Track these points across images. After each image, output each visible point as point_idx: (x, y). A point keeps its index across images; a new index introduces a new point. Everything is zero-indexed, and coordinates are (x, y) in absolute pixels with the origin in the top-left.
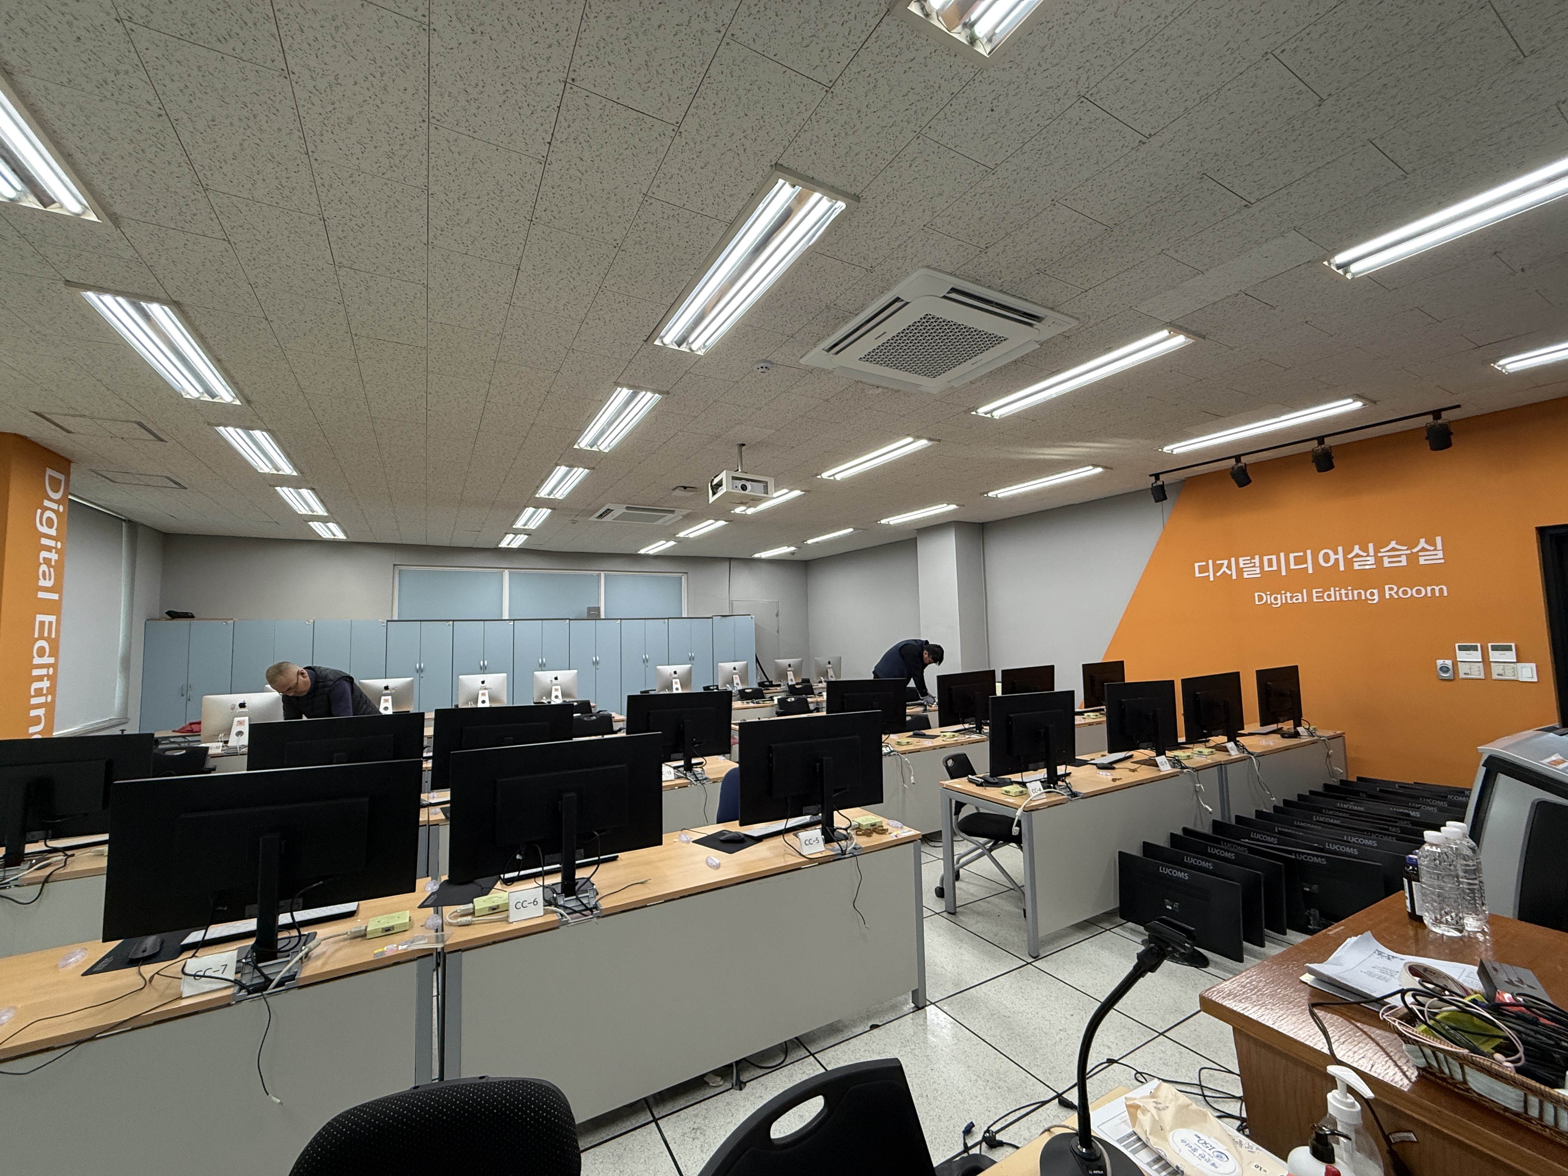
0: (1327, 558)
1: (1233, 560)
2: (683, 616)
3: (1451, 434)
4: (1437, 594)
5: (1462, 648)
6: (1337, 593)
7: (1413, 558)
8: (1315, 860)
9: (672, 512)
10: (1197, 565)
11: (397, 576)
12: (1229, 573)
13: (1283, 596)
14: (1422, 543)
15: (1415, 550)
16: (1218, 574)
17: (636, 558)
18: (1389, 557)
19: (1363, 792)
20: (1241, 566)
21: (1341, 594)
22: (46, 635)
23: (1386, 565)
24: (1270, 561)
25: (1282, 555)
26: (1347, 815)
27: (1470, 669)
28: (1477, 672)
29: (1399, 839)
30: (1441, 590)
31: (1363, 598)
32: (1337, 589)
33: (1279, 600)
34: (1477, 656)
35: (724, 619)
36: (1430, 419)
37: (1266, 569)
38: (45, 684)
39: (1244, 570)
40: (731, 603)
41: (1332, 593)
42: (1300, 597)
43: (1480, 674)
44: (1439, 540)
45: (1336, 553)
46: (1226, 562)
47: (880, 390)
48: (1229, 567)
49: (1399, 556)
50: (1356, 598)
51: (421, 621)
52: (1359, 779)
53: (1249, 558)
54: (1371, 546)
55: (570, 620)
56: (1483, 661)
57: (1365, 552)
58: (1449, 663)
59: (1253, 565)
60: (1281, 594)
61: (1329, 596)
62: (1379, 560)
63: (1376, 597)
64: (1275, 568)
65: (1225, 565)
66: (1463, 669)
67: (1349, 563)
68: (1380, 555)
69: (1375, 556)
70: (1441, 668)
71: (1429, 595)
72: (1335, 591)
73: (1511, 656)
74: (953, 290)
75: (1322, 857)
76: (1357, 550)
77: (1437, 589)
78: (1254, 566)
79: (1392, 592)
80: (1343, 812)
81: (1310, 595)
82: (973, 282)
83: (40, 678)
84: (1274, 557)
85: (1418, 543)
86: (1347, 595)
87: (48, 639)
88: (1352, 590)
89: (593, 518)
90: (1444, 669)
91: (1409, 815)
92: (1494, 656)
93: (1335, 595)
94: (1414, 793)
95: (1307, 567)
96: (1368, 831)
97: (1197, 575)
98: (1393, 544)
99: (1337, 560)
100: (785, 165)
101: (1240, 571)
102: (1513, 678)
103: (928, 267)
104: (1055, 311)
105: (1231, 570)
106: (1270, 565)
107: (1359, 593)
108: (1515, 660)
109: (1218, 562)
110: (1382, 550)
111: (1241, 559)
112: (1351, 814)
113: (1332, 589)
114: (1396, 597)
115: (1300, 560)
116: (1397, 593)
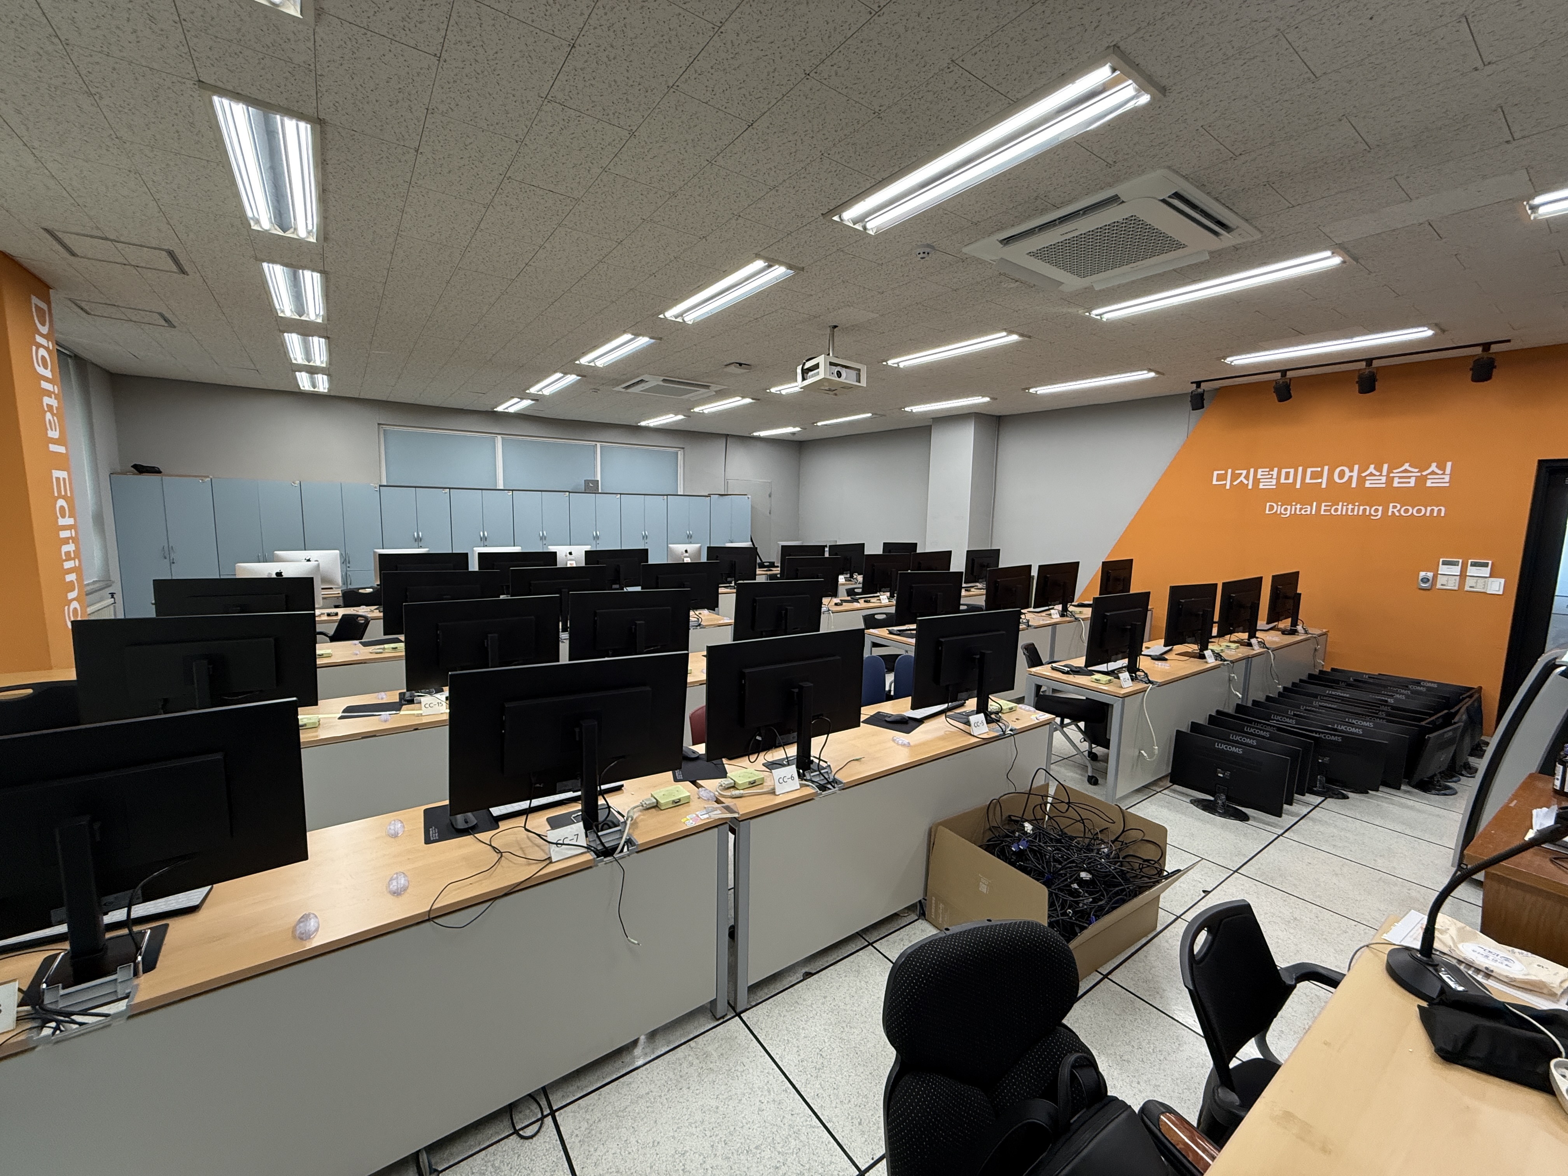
0: (1342, 475)
1: (1252, 470)
2: (679, 493)
3: (1495, 367)
4: (1435, 514)
5: (1444, 563)
6: (1345, 507)
7: (1421, 480)
8: (1333, 738)
9: (707, 387)
10: (1215, 473)
11: (382, 436)
12: (1246, 482)
13: (1293, 507)
14: (1434, 467)
15: (1424, 473)
16: (1235, 483)
17: (636, 429)
18: (1400, 477)
19: (1342, 681)
20: (1259, 476)
21: (1347, 509)
22: (63, 493)
23: (1395, 484)
24: (1288, 474)
25: (1300, 469)
26: (1340, 701)
27: (1447, 581)
28: (1453, 584)
29: (1388, 721)
30: (1440, 510)
31: (1367, 513)
32: (1345, 504)
33: (1286, 511)
34: (1456, 570)
35: (721, 498)
36: (1479, 350)
37: (1283, 481)
38: (70, 547)
39: (1261, 480)
40: (726, 483)
41: (1340, 507)
42: (1309, 509)
43: (1455, 586)
44: (1449, 465)
45: (1351, 471)
46: (1244, 472)
47: (1018, 283)
48: (1247, 478)
49: (1409, 477)
50: (1360, 513)
51: (415, 487)
52: (1333, 669)
53: (1268, 470)
54: (1386, 467)
55: (569, 492)
56: (1460, 576)
57: (1377, 471)
58: (1430, 575)
59: (1270, 476)
60: (1292, 506)
61: (1336, 511)
62: (1390, 480)
63: (1380, 513)
64: (1291, 481)
65: (1243, 475)
66: (1441, 580)
67: (1361, 480)
68: (1392, 475)
69: (1387, 476)
70: (1422, 580)
71: (1428, 514)
72: (1343, 505)
73: (1486, 572)
74: (1177, 195)
75: (1338, 736)
76: (1372, 469)
77: (1436, 509)
78: (1271, 478)
79: (1395, 510)
80: (1336, 698)
81: (1318, 508)
82: (1197, 187)
83: (66, 541)
84: (1292, 471)
85: (1430, 466)
86: (1353, 510)
87: (65, 498)
88: (1359, 506)
89: (619, 388)
90: (1425, 580)
91: (1386, 701)
92: (1472, 571)
93: (1341, 509)
94: (1384, 683)
95: (1321, 482)
96: (1363, 715)
97: (1215, 482)
98: (1406, 466)
99: (1351, 477)
100: (1122, 48)
101: (1256, 481)
102: (1482, 590)
103: (1169, 167)
104: (1251, 224)
105: (1248, 480)
106: (1287, 477)
107: (1365, 510)
108: (1488, 576)
109: (1237, 472)
110: (1395, 471)
111: (1260, 471)
112: (1342, 700)
113: (1341, 504)
114: (1397, 514)
115: (1316, 475)
116: (1399, 511)
